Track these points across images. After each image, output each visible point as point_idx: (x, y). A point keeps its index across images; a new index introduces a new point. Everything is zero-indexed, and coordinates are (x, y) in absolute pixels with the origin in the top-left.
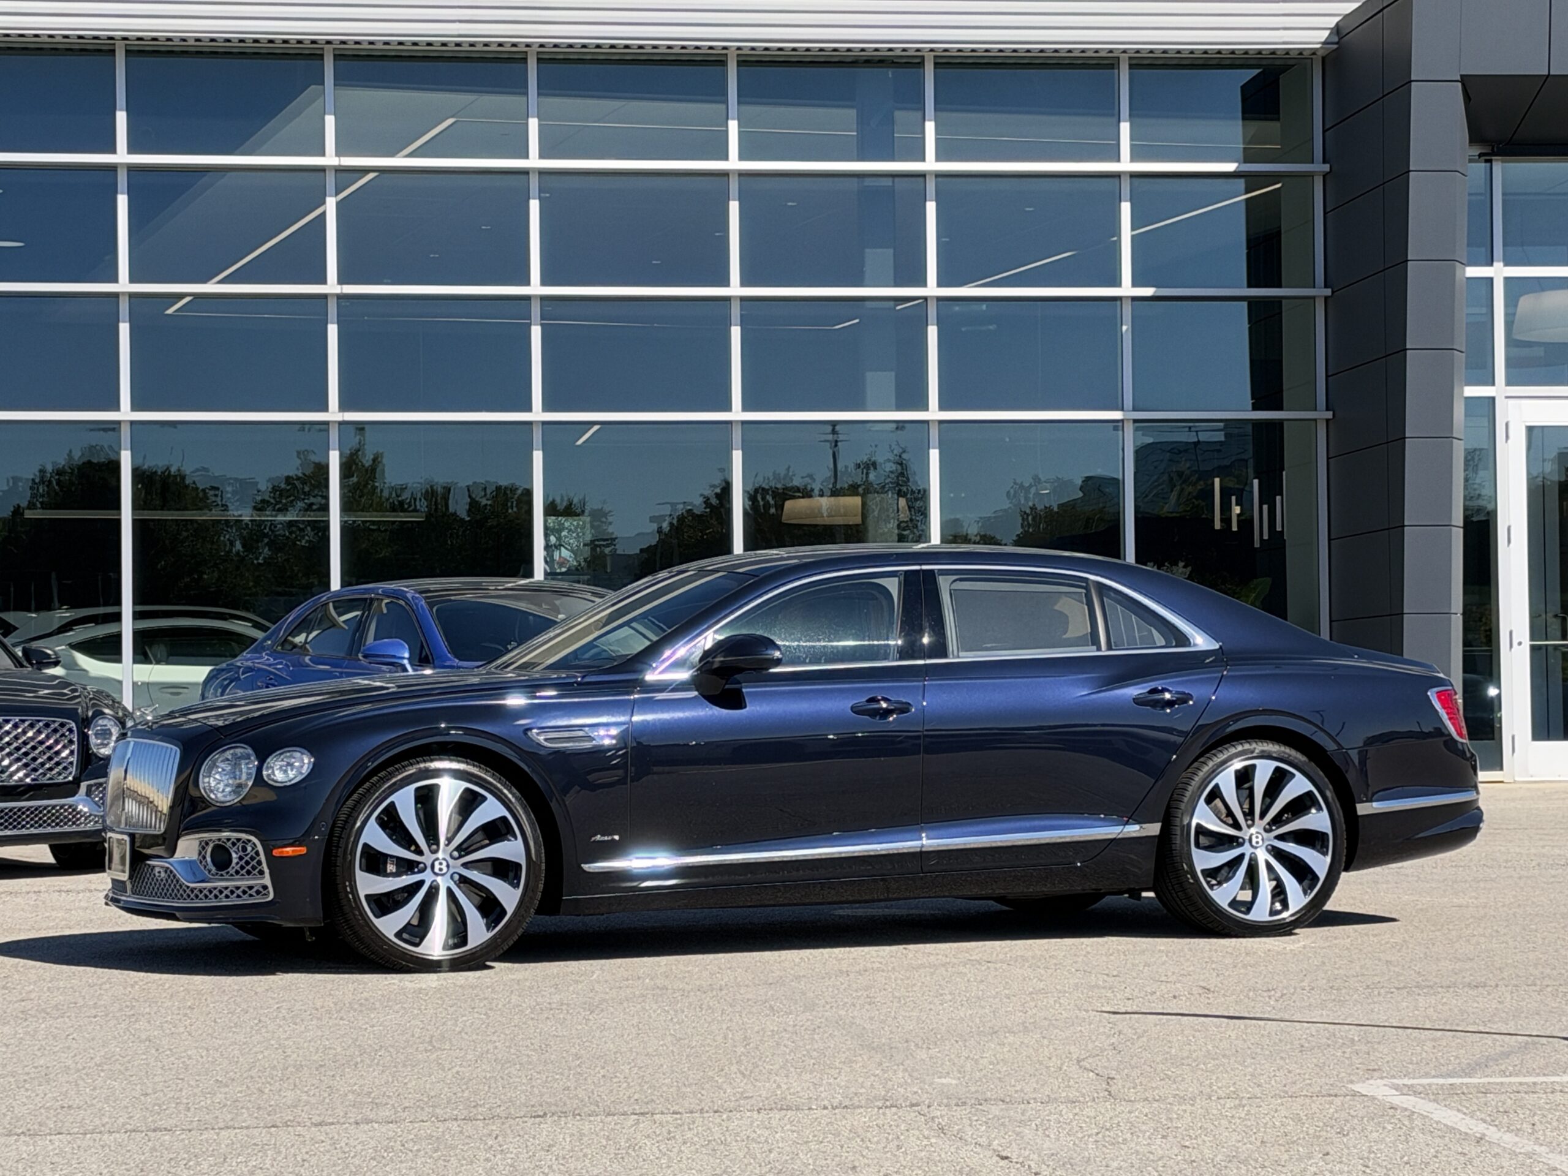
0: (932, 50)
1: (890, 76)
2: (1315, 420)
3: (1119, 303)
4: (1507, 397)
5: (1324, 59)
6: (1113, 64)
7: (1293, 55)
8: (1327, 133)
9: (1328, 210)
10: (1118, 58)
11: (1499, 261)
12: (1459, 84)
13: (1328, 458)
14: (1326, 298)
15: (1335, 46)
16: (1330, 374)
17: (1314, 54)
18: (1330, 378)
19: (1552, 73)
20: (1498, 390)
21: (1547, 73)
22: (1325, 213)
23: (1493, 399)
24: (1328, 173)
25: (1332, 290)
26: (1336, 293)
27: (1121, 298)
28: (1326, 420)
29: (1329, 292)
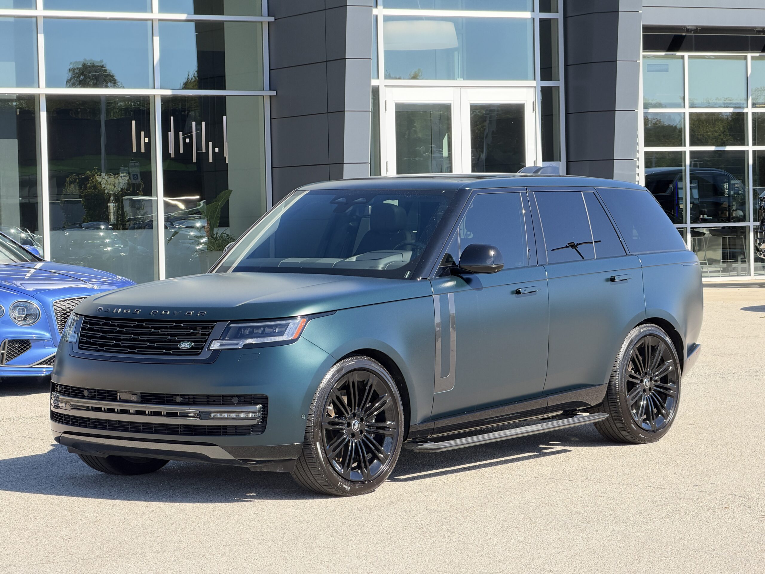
2: (263, 96)
3: (150, 22)
4: (385, 86)
11: (380, 5)
13: (271, 119)
14: (269, 23)
16: (271, 68)
18: (271, 71)
20: (381, 82)
23: (378, 87)
25: (276, 18)
26: (276, 20)
27: (152, 20)
28: (270, 96)
29: (272, 19)
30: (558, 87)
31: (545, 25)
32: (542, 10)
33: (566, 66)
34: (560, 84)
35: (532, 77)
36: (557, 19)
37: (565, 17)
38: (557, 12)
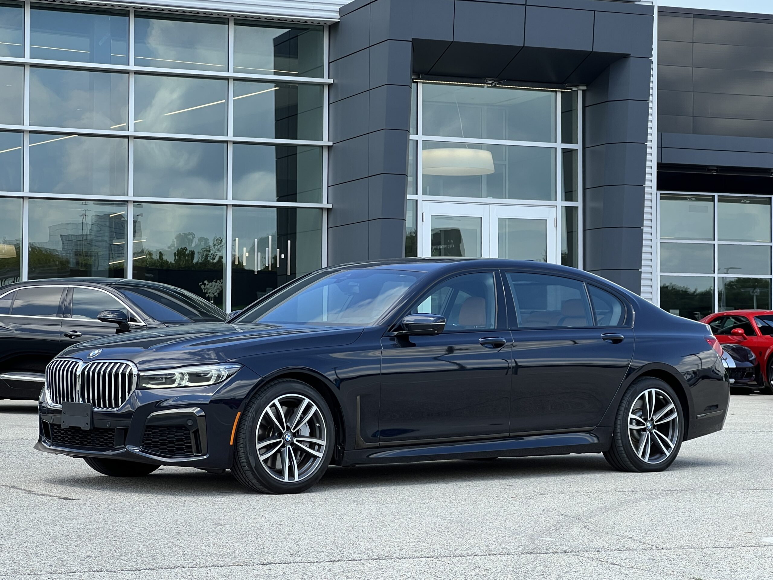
0: (134, 8)
1: (110, 19)
2: (322, 209)
3: (226, 144)
4: (422, 200)
5: (329, 26)
6: (225, 22)
7: (315, 23)
8: (330, 64)
9: (330, 103)
10: (229, 19)
11: (420, 132)
12: (411, 42)
13: (328, 228)
14: (329, 147)
15: (339, 20)
16: (329, 185)
17: (326, 24)
18: (329, 187)
19: (454, 40)
20: (419, 197)
21: (452, 40)
22: (329, 104)
23: (417, 200)
24: (332, 84)
25: (334, 143)
26: (334, 145)
27: (227, 142)
28: (328, 209)
29: (331, 144)
30: (577, 207)
31: (568, 155)
32: (563, 141)
33: (584, 189)
34: (579, 204)
35: (554, 199)
36: (577, 149)
37: (584, 148)
38: (577, 143)
